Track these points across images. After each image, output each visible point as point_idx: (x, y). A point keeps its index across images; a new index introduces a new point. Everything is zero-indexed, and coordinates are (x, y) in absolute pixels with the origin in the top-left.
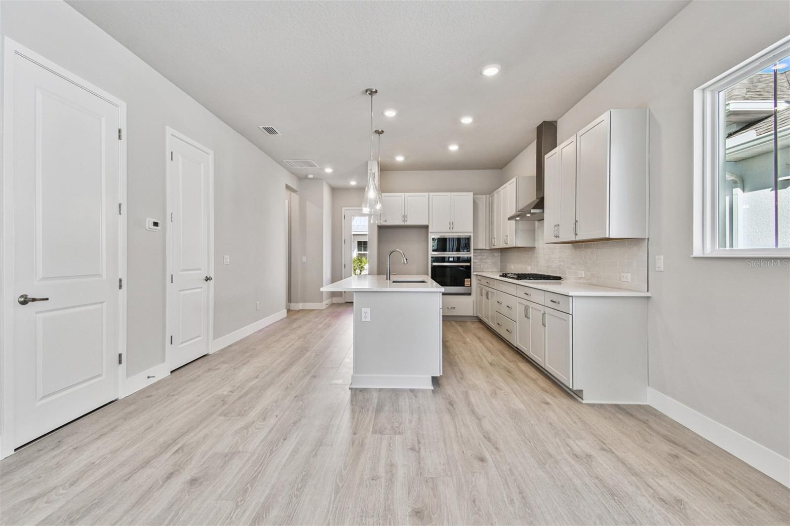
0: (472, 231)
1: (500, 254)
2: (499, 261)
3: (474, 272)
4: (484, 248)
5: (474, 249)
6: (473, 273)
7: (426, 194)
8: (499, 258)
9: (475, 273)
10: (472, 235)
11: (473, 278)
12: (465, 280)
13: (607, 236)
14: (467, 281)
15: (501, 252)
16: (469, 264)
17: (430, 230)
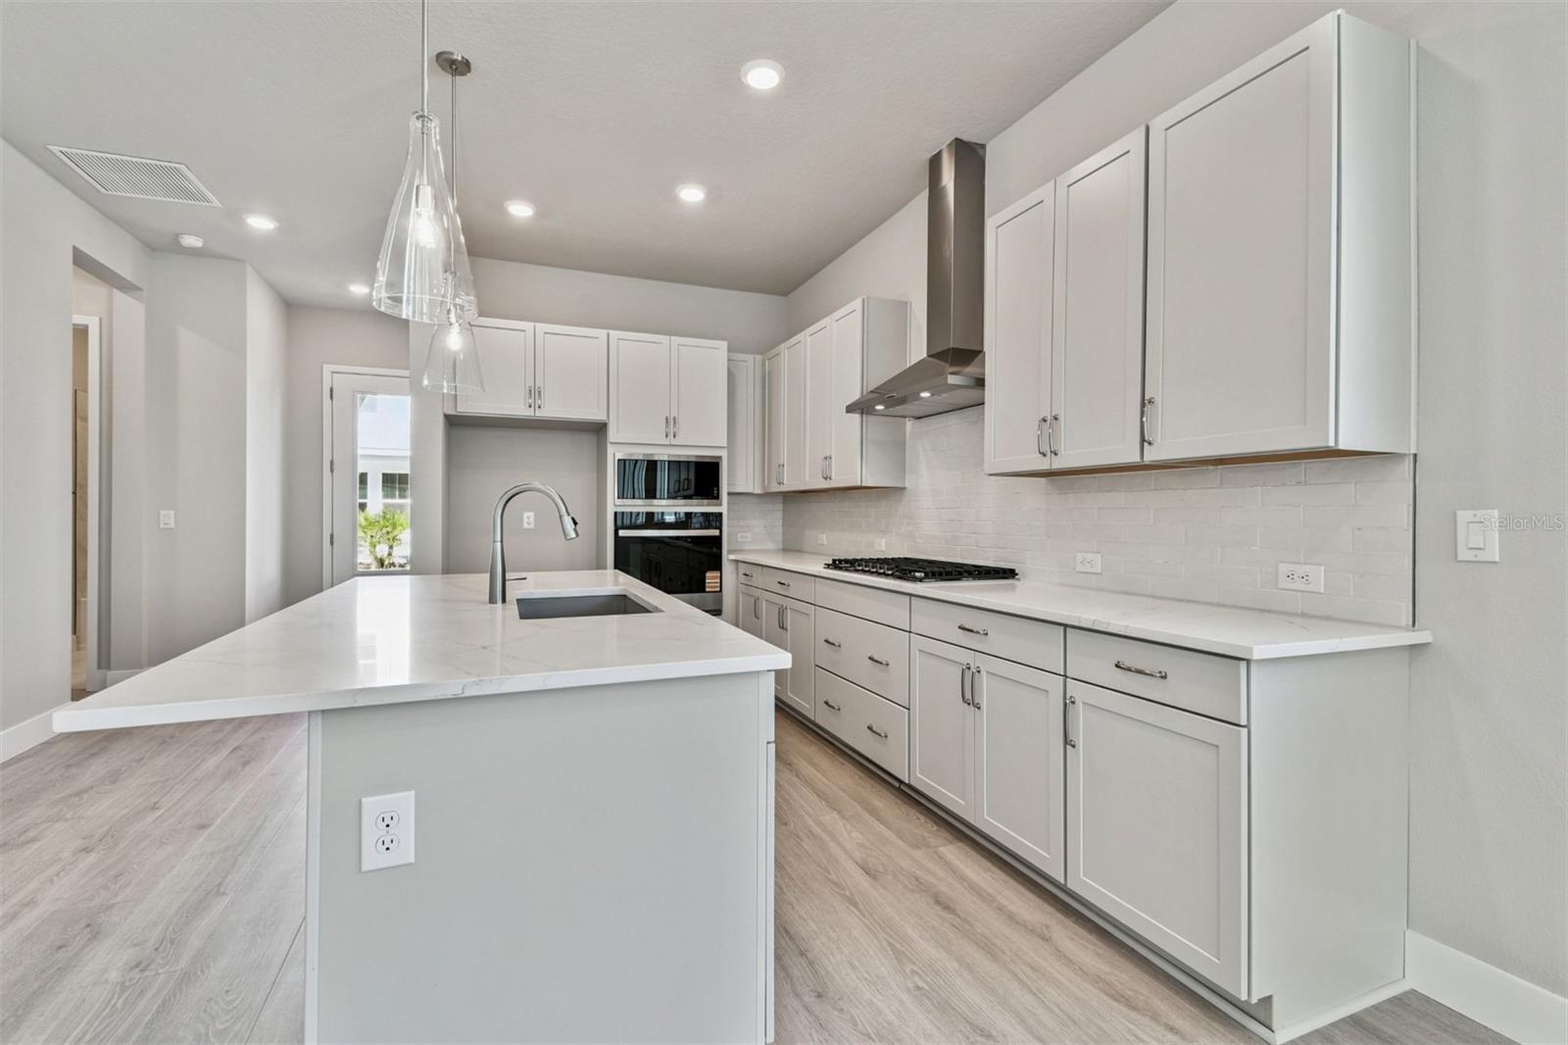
0: (725, 445)
1: (780, 507)
2: (780, 523)
3: (730, 552)
4: (751, 491)
5: (729, 494)
6: (727, 557)
7: (602, 333)
8: (780, 515)
9: (732, 557)
10: (724, 454)
11: (727, 568)
12: (708, 574)
13: (1331, 443)
14: (711, 578)
15: (784, 502)
16: (716, 532)
17: (612, 435)
